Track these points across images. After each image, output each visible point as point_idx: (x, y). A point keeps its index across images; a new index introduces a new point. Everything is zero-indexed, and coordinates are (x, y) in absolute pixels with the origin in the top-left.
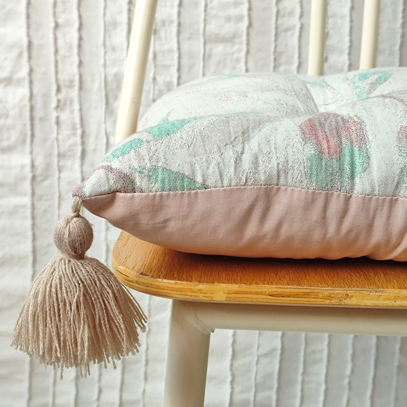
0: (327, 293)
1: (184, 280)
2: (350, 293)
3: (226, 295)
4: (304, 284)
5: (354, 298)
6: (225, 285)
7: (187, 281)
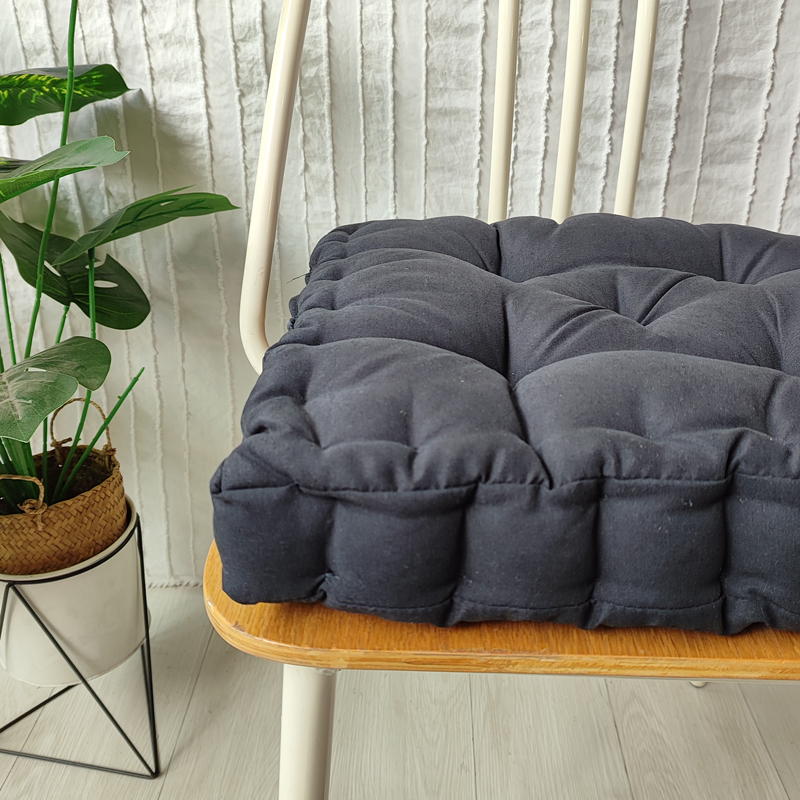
0: (483, 660)
1: (290, 643)
2: (514, 659)
3: (347, 663)
4: (454, 648)
5: (518, 666)
6: (346, 651)
7: (295, 644)
